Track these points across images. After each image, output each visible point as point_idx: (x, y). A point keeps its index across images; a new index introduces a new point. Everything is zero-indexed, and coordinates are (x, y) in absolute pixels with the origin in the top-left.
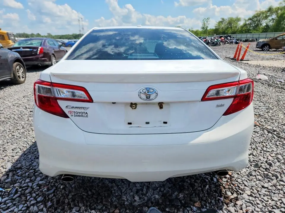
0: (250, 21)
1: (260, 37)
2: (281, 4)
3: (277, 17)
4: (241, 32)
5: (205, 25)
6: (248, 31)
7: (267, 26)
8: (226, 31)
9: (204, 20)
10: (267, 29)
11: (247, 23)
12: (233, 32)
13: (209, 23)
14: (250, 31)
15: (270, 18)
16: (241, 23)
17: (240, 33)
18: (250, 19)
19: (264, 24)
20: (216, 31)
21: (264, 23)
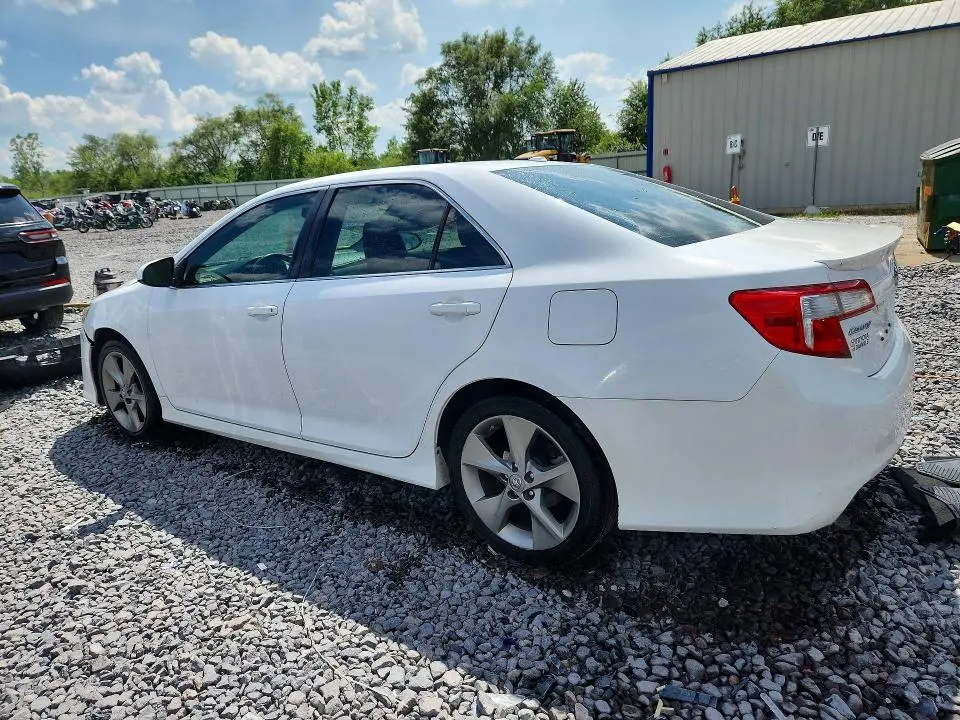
0: (191, 148)
1: (239, 194)
2: (261, 102)
3: (264, 137)
4: (175, 180)
5: (25, 159)
6: (194, 179)
7: (245, 162)
8: (122, 180)
9: (18, 141)
10: (246, 172)
11: (185, 153)
12: (146, 180)
13: (38, 150)
14: (200, 178)
15: (244, 140)
16: (163, 155)
17: (173, 185)
18: (188, 142)
19: (235, 158)
20: (80, 181)
21: (233, 156)
